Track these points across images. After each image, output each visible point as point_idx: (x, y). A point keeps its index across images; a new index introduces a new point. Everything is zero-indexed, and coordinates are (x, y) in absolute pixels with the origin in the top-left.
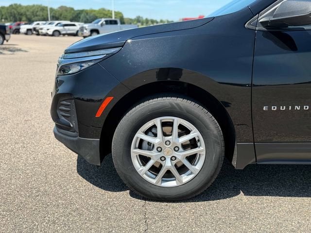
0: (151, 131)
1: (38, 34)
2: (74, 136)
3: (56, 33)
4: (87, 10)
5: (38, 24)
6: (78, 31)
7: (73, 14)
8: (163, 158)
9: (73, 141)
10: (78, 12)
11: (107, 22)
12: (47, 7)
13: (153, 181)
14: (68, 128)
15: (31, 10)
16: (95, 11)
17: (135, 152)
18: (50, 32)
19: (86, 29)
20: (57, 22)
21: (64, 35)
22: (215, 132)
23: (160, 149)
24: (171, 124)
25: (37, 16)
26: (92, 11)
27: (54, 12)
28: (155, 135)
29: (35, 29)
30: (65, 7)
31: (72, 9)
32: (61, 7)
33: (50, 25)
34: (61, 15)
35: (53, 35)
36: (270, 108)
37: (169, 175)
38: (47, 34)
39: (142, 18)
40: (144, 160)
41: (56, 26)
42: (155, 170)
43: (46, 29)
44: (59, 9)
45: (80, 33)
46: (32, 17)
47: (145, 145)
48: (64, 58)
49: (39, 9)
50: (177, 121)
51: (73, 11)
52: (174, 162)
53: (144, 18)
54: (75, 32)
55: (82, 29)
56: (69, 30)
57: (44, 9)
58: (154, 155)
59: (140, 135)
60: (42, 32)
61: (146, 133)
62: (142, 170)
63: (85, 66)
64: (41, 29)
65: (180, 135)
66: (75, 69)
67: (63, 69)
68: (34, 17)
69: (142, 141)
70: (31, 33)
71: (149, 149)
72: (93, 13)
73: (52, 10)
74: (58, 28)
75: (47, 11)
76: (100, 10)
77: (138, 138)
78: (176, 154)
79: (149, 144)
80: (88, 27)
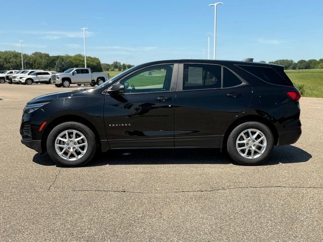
0: (64, 136)
1: (11, 83)
2: (30, 140)
3: (29, 81)
4: (63, 56)
5: (12, 73)
6: (50, 79)
7: (48, 60)
8: (69, 148)
9: (29, 142)
10: (54, 58)
11: (78, 72)
12: (20, 54)
13: (65, 159)
14: (27, 137)
15: (4, 57)
16: (71, 57)
17: (57, 146)
18: (23, 81)
19: (58, 78)
20: (30, 71)
21: (37, 82)
22: (91, 136)
23: (68, 144)
24: (72, 133)
25: (10, 62)
26: (68, 57)
27: (28, 58)
28: (66, 138)
29: (7, 77)
30: (40, 53)
31: (47, 55)
32: (36, 54)
33: (23, 74)
34: (35, 61)
35: (25, 83)
36: (112, 125)
37: (72, 156)
38: (21, 82)
39: (120, 63)
40: (61, 149)
41: (29, 74)
42: (66, 153)
43: (18, 77)
44: (33, 56)
45: (52, 81)
46: (5, 63)
47: (62, 142)
48: (26, 106)
49: (12, 55)
50: (75, 132)
51: (48, 58)
52: (74, 150)
53: (122, 64)
54: (48, 80)
55: (54, 77)
56: (42, 78)
57: (16, 55)
58: (65, 146)
59: (59, 138)
60: (14, 81)
61: (62, 137)
62: (60, 153)
63: (36, 109)
64: (15, 77)
65: (76, 138)
66: (31, 111)
67: (26, 112)
68: (7, 63)
69: (60, 141)
70: (4, 81)
71: (63, 144)
72: (69, 59)
73: (25, 56)
74: (30, 76)
75: (21, 57)
76: (76, 56)
77: (58, 139)
78: (75, 146)
79: (63, 142)
80: (60, 75)
